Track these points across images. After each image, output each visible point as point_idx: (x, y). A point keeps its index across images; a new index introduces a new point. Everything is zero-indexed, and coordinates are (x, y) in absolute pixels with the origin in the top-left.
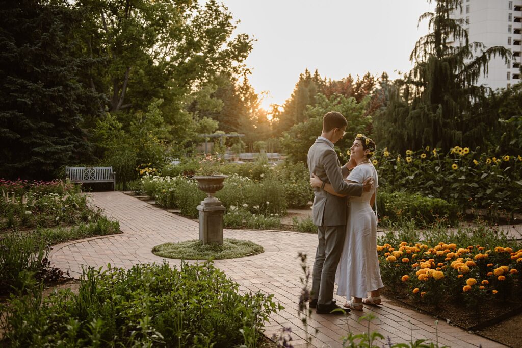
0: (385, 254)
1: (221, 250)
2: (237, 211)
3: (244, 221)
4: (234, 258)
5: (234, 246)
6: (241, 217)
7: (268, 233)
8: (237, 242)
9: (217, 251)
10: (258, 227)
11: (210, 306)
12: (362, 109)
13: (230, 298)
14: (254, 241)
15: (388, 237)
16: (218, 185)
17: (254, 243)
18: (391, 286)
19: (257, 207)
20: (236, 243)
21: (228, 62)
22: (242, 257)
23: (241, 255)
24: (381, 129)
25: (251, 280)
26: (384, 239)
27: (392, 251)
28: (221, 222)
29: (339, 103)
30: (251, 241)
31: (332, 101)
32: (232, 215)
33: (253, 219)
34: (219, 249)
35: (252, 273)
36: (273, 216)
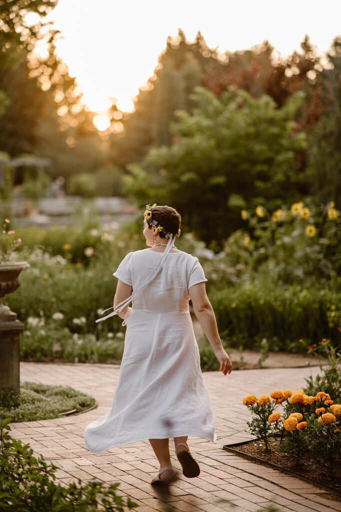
0: (317, 410)
1: (17, 405)
2: (42, 328)
3: (56, 347)
4: (41, 419)
5: (40, 396)
6: (50, 340)
7: (103, 372)
8: (45, 388)
9: (8, 407)
10: (84, 358)
11: (10, 503)
12: (286, 120)
13: (43, 490)
14: (78, 387)
15: (327, 377)
16: (10, 283)
17: (78, 392)
18: (326, 467)
19: (80, 321)
20: (44, 392)
21: (17, 15)
22: (57, 417)
23: (54, 414)
24: (323, 164)
25: (76, 460)
26: (320, 382)
27: (330, 405)
28: (15, 353)
29: (240, 106)
30: (73, 387)
31: (226, 103)
32: (33, 336)
33: (74, 343)
34: (12, 403)
35: (75, 446)
36: (113, 338)
